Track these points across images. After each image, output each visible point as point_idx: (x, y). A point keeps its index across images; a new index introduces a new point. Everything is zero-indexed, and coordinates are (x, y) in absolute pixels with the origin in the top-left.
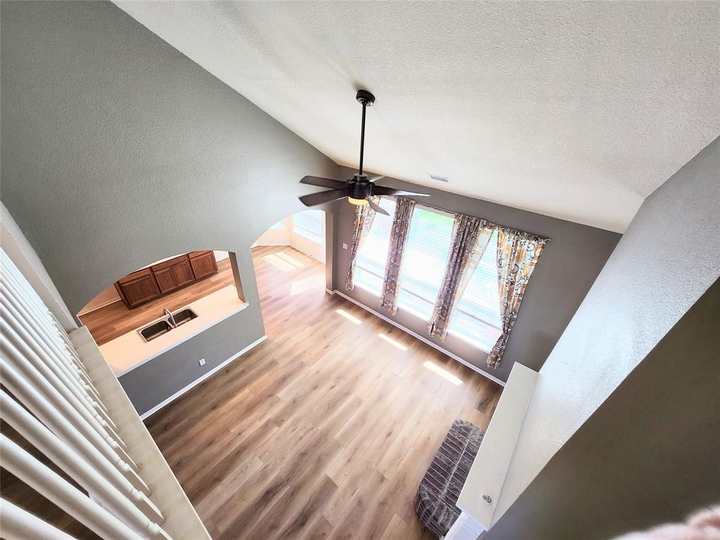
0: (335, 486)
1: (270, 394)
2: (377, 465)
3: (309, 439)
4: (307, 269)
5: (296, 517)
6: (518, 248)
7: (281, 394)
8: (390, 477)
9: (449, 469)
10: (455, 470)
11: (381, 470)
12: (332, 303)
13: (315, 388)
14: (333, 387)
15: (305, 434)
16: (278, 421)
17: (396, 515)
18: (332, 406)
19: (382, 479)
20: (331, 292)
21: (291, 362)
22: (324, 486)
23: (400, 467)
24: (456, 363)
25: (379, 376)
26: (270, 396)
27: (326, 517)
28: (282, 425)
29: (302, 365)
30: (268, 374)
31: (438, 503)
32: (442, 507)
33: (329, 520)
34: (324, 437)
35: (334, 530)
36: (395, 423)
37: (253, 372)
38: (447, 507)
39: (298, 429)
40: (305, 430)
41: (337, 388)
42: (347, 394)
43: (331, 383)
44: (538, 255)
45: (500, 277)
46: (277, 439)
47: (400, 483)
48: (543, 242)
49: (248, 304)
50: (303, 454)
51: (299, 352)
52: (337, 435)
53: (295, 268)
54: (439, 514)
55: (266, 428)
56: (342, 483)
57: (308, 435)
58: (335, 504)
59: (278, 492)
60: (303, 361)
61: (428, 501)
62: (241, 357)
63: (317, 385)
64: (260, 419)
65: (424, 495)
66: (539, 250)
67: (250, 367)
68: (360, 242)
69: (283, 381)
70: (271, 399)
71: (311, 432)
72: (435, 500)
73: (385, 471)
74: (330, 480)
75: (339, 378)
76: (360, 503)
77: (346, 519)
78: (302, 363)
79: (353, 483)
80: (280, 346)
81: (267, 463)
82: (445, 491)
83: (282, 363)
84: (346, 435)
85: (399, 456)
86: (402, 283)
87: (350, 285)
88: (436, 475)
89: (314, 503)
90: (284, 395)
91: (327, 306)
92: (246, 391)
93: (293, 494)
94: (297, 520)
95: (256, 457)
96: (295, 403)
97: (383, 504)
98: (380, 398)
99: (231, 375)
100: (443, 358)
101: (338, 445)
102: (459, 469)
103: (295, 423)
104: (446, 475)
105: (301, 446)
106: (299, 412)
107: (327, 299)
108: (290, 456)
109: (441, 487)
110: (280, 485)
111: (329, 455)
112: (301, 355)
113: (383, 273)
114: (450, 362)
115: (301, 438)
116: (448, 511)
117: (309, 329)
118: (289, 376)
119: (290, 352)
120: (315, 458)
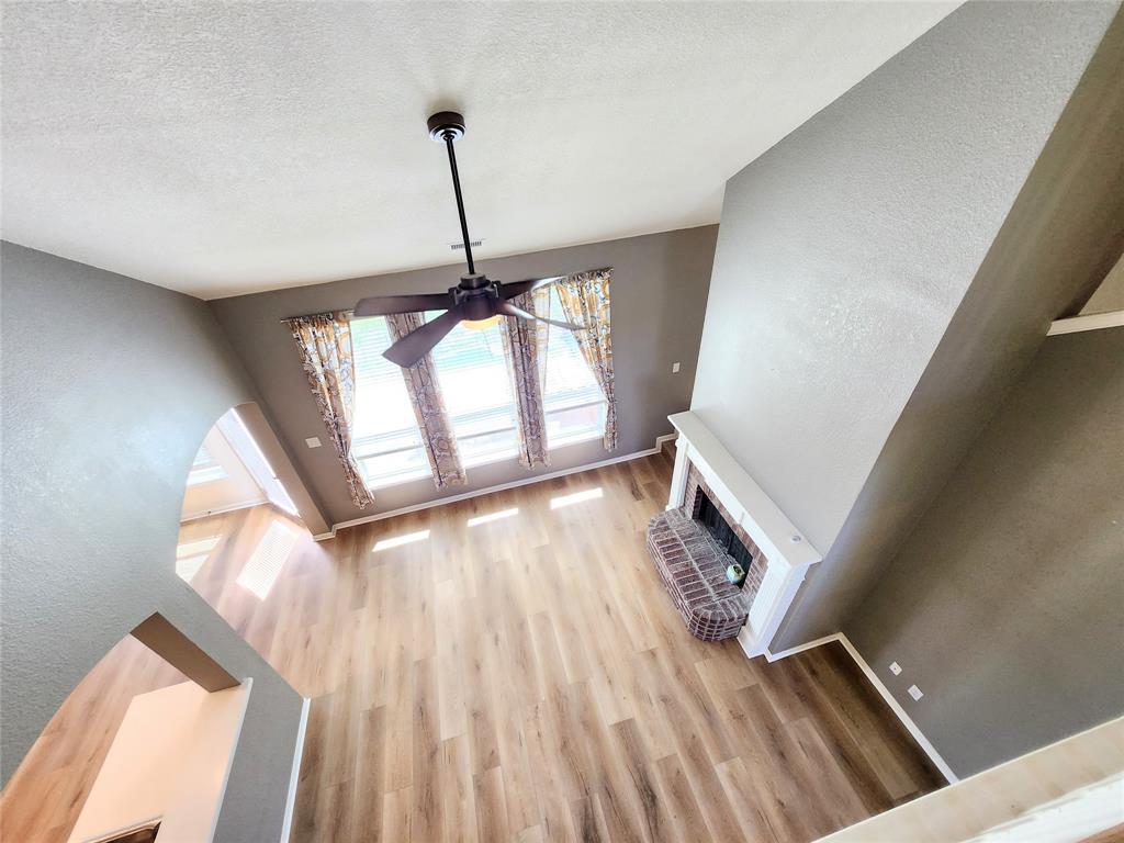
0: (630, 722)
1: (430, 752)
2: (633, 649)
3: (548, 726)
4: (230, 541)
5: (641, 803)
6: (585, 296)
7: (444, 733)
8: (655, 642)
9: (693, 570)
10: (696, 566)
11: (644, 649)
12: (352, 548)
13: (478, 667)
14: (497, 639)
15: (537, 724)
16: (488, 762)
17: (696, 665)
18: (523, 660)
19: (653, 654)
20: (330, 535)
21: (401, 682)
22: (623, 738)
23: (650, 623)
24: (574, 477)
25: (527, 568)
26: (433, 755)
27: (660, 757)
28: (498, 758)
29: (423, 666)
30: (387, 736)
31: (720, 606)
32: (724, 604)
33: (666, 754)
34: (559, 700)
35: (679, 754)
36: (599, 593)
37: (359, 767)
38: (726, 600)
39: (522, 733)
40: (532, 723)
41: (503, 634)
42: (522, 625)
43: (488, 639)
44: (608, 293)
45: (580, 342)
46: (515, 778)
47: (666, 635)
48: (607, 275)
49: (251, 680)
50: (565, 745)
51: (392, 657)
52: (569, 678)
53: (204, 558)
54: (729, 613)
55: (484, 791)
56: (631, 710)
57: (542, 722)
58: (652, 735)
59: (594, 818)
60: (416, 658)
61: (713, 614)
62: (303, 777)
63: (476, 661)
64: (462, 794)
65: (706, 614)
66: (607, 286)
67: (343, 766)
68: (347, 415)
69: (423, 716)
70: (441, 758)
71: (540, 715)
72: (715, 607)
73: (645, 644)
74: (620, 723)
75: (489, 621)
76: (665, 700)
77: (674, 729)
78: (418, 663)
79: (638, 693)
80: (349, 684)
81: (543, 818)
82: (711, 590)
83: (389, 700)
84: (576, 663)
85: (638, 616)
86: (456, 431)
87: (366, 496)
88: (691, 587)
89: (636, 766)
90: (451, 726)
91: (349, 560)
92: (388, 800)
93: (609, 793)
94: (645, 805)
95: (520, 834)
96: (478, 716)
97: (679, 671)
98: (557, 586)
99: (325, 822)
100: (559, 484)
101: (582, 685)
102: (696, 561)
103: (511, 734)
104: (696, 577)
105: (551, 743)
106: (498, 715)
107: (335, 549)
108: (555, 770)
109: (705, 591)
110: (586, 809)
111: (587, 706)
112: (402, 659)
113: (417, 438)
114: (568, 481)
115: (539, 735)
116: (730, 602)
117: (365, 614)
118: (423, 700)
119: (380, 673)
120: (579, 730)
